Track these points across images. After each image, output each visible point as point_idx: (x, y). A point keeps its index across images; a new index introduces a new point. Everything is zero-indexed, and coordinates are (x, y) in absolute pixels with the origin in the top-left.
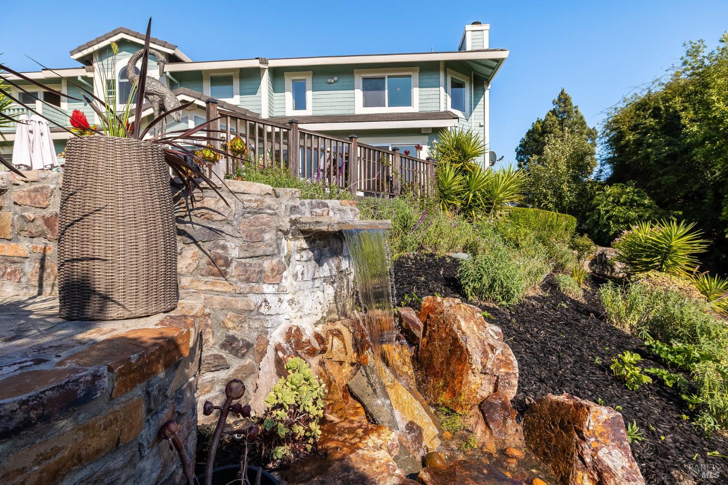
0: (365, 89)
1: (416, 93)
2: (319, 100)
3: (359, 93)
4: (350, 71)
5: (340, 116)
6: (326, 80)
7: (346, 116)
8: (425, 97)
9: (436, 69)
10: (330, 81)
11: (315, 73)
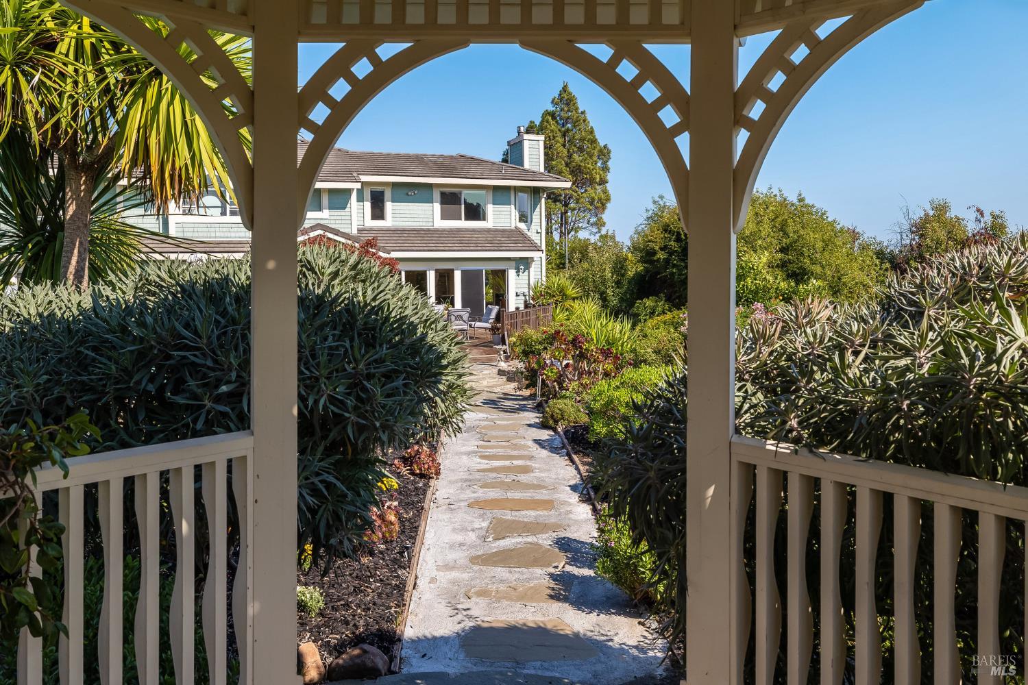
0: (442, 203)
1: (490, 209)
2: (397, 212)
3: (437, 206)
4: (430, 186)
5: (423, 230)
6: (406, 192)
7: (429, 230)
8: (498, 213)
9: (508, 188)
10: (410, 193)
11: (395, 185)
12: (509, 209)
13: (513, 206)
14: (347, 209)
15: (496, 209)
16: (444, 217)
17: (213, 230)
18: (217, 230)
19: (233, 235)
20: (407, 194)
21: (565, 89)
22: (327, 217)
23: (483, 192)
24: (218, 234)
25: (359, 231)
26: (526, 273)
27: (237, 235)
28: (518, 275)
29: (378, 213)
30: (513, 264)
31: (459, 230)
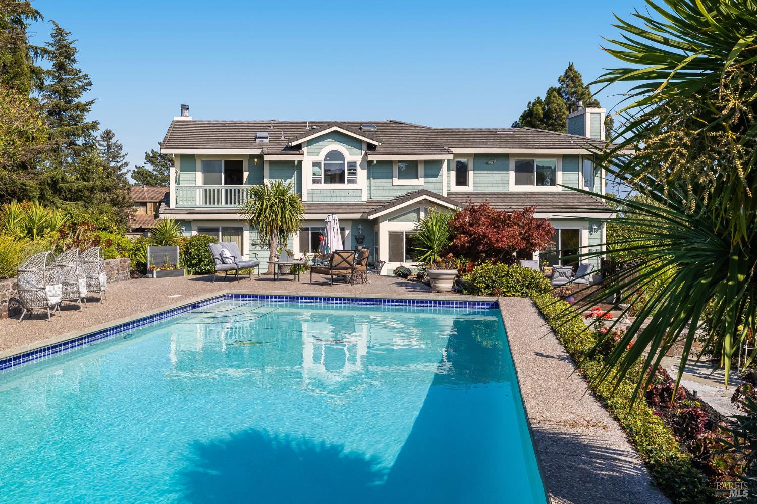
1: (560, 175)
2: (478, 178)
3: (512, 174)
4: (507, 156)
5: (501, 194)
6: (486, 161)
7: (506, 194)
8: (567, 179)
9: (576, 157)
10: (489, 163)
11: (477, 156)
12: (577, 175)
13: (580, 173)
14: (439, 177)
15: (565, 175)
16: (518, 182)
17: (335, 195)
18: (338, 195)
19: (349, 198)
20: (487, 163)
21: (570, 68)
22: (423, 184)
23: (554, 160)
24: (338, 199)
25: (448, 194)
26: (599, 232)
27: (353, 198)
28: (591, 234)
29: (462, 179)
30: (587, 224)
31: (532, 194)
